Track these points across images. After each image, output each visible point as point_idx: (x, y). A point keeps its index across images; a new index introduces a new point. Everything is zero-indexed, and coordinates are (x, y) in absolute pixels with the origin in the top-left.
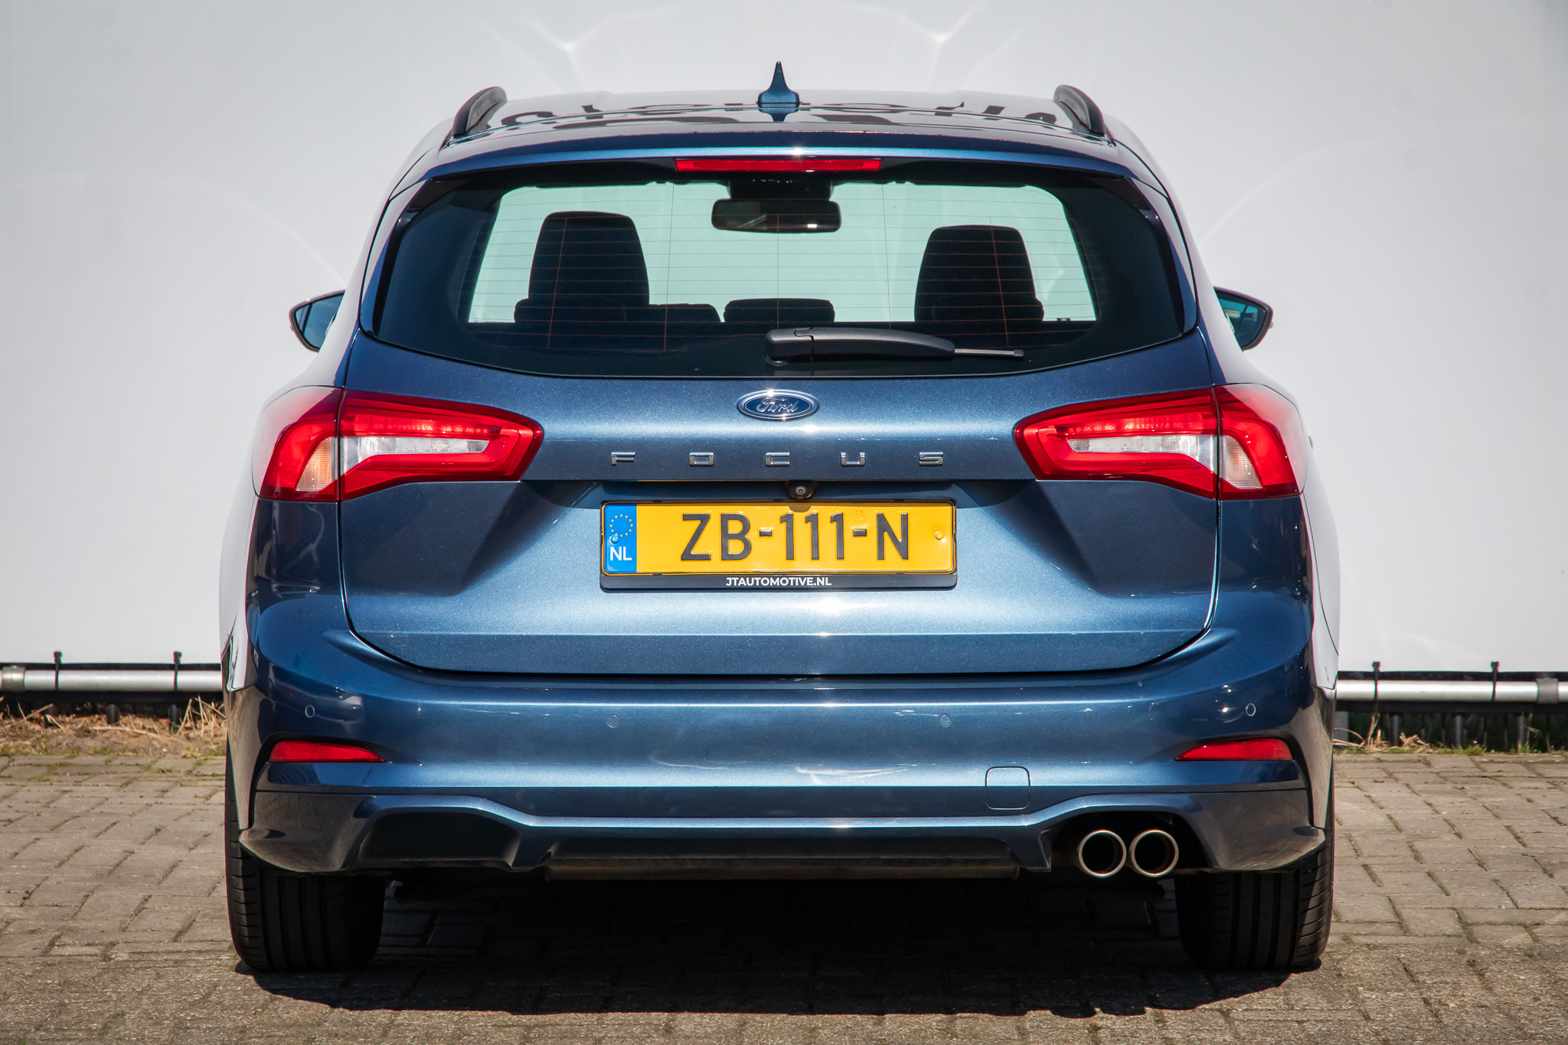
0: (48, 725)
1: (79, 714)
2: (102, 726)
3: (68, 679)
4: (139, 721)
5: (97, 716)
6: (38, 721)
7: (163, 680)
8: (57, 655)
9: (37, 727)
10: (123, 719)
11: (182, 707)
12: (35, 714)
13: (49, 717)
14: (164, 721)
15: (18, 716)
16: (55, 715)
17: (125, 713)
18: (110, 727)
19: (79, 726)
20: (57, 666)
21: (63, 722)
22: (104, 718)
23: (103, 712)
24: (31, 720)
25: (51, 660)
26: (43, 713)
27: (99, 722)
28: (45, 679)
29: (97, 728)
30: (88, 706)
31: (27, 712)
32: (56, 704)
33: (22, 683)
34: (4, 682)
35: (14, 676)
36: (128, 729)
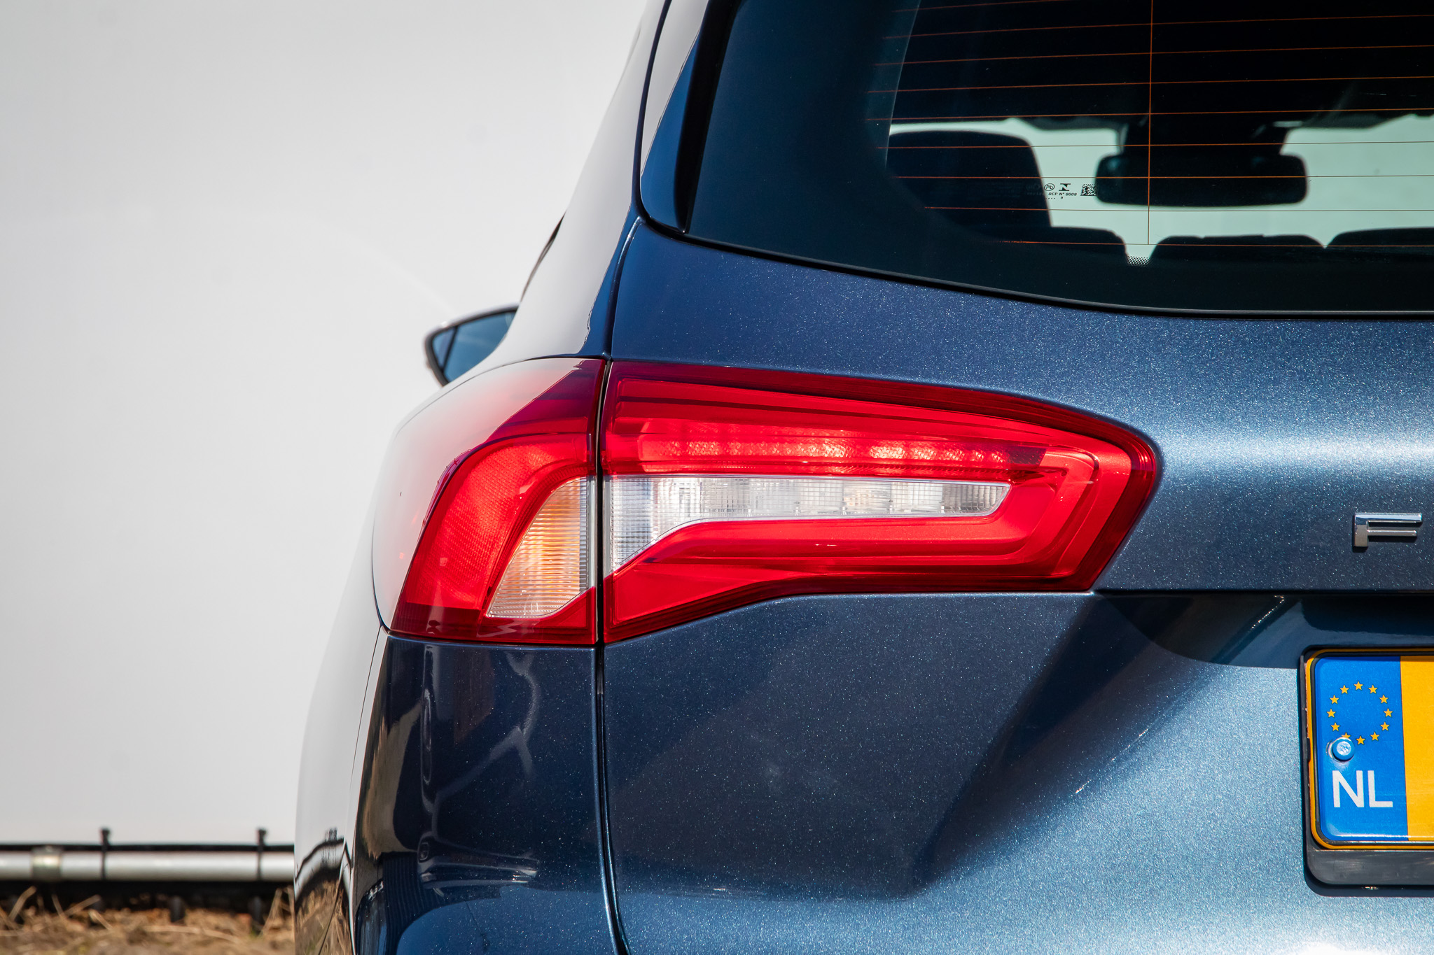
0: (94, 925)
1: (134, 909)
2: (163, 925)
3: (119, 864)
4: (213, 919)
5: (156, 912)
6: (79, 919)
7: (244, 865)
8: (105, 833)
9: (78, 927)
10: (191, 916)
11: (268, 899)
12: (77, 910)
13: (94, 915)
14: (244, 919)
15: (52, 911)
16: (102, 910)
17: (193, 906)
18: (175, 926)
19: (132, 927)
20: (105, 848)
21: (112, 922)
22: (166, 914)
23: (164, 906)
24: (71, 917)
25: (97, 840)
26: (87, 908)
27: (159, 921)
28: (87, 864)
29: (156, 928)
30: (146, 898)
31: (65, 907)
32: (102, 895)
33: (56, 871)
34: (35, 869)
35: (48, 861)
36: (196, 930)
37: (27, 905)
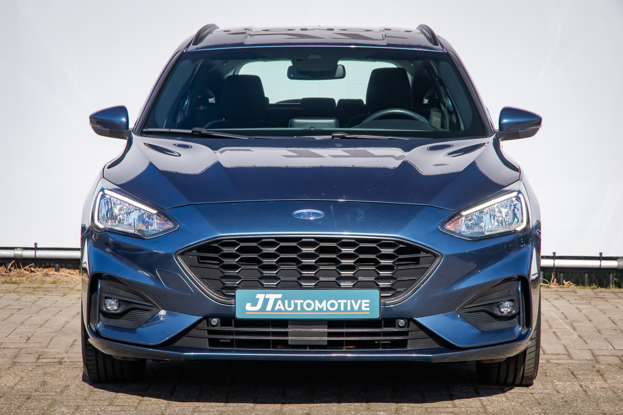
0: (32, 272)
1: (44, 267)
3: (40, 254)
4: (68, 271)
5: (51, 268)
6: (28, 270)
7: (77, 254)
8: (36, 244)
9: (27, 273)
10: (61, 270)
12: (27, 267)
13: (32, 269)
14: (77, 271)
15: (20, 268)
16: (35, 267)
17: (62, 268)
18: (56, 273)
19: (44, 272)
20: (36, 249)
21: (38, 271)
22: (54, 269)
23: (54, 267)
24: (25, 269)
25: (33, 246)
26: (30, 267)
27: (52, 271)
28: (31, 253)
29: (51, 273)
30: (47, 264)
31: (24, 266)
32: (35, 263)
33: (22, 255)
34: (15, 255)
35: (19, 252)
36: (63, 274)
37: (12, 266)
